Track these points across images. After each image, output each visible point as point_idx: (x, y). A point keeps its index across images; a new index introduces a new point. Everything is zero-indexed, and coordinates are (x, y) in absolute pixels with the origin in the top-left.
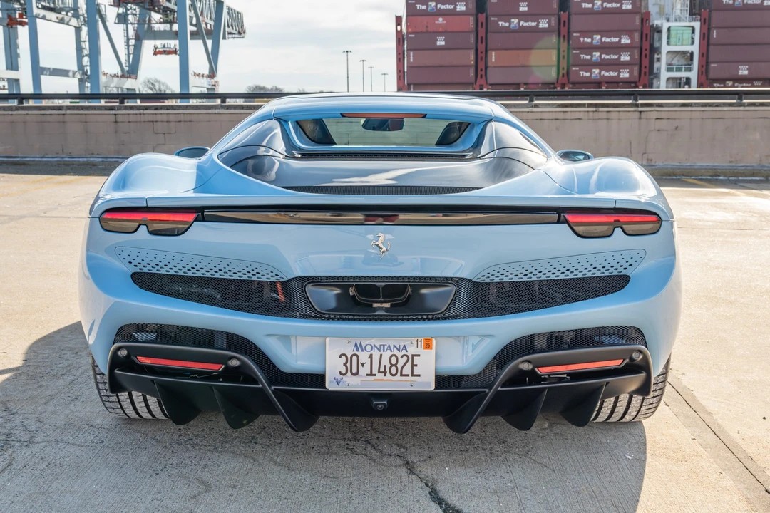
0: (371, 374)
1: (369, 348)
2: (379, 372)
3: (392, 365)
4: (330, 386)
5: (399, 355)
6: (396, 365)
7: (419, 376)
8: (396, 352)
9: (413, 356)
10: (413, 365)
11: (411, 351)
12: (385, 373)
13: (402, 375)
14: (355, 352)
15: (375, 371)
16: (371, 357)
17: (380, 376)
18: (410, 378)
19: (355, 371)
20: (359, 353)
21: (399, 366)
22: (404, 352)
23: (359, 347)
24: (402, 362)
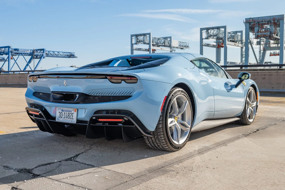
0: (64, 118)
1: (64, 111)
2: (66, 117)
3: (68, 116)
4: (57, 120)
5: (70, 113)
6: (69, 116)
7: (73, 119)
8: (69, 112)
9: (73, 113)
10: (72, 116)
11: (72, 112)
12: (67, 117)
13: (70, 119)
14: (62, 112)
15: (65, 117)
16: (65, 113)
17: (66, 118)
18: (72, 119)
19: (61, 117)
20: (63, 112)
21: (70, 116)
22: (71, 112)
23: (62, 111)
24: (70, 115)
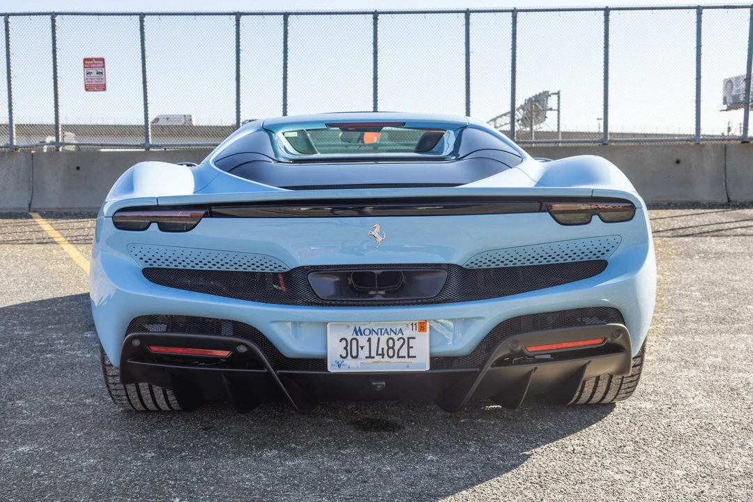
0: (370, 357)
1: (367, 332)
2: (378, 354)
3: (389, 348)
4: (332, 368)
5: (396, 338)
6: (393, 348)
7: (415, 357)
8: (393, 335)
9: (409, 338)
10: (409, 347)
11: (408, 333)
12: (383, 355)
13: (399, 357)
14: (355, 336)
15: (374, 354)
16: (369, 340)
17: (378, 358)
18: (407, 360)
19: (354, 354)
20: (359, 337)
21: (396, 348)
22: (400, 335)
23: (358, 331)
24: (398, 344)
